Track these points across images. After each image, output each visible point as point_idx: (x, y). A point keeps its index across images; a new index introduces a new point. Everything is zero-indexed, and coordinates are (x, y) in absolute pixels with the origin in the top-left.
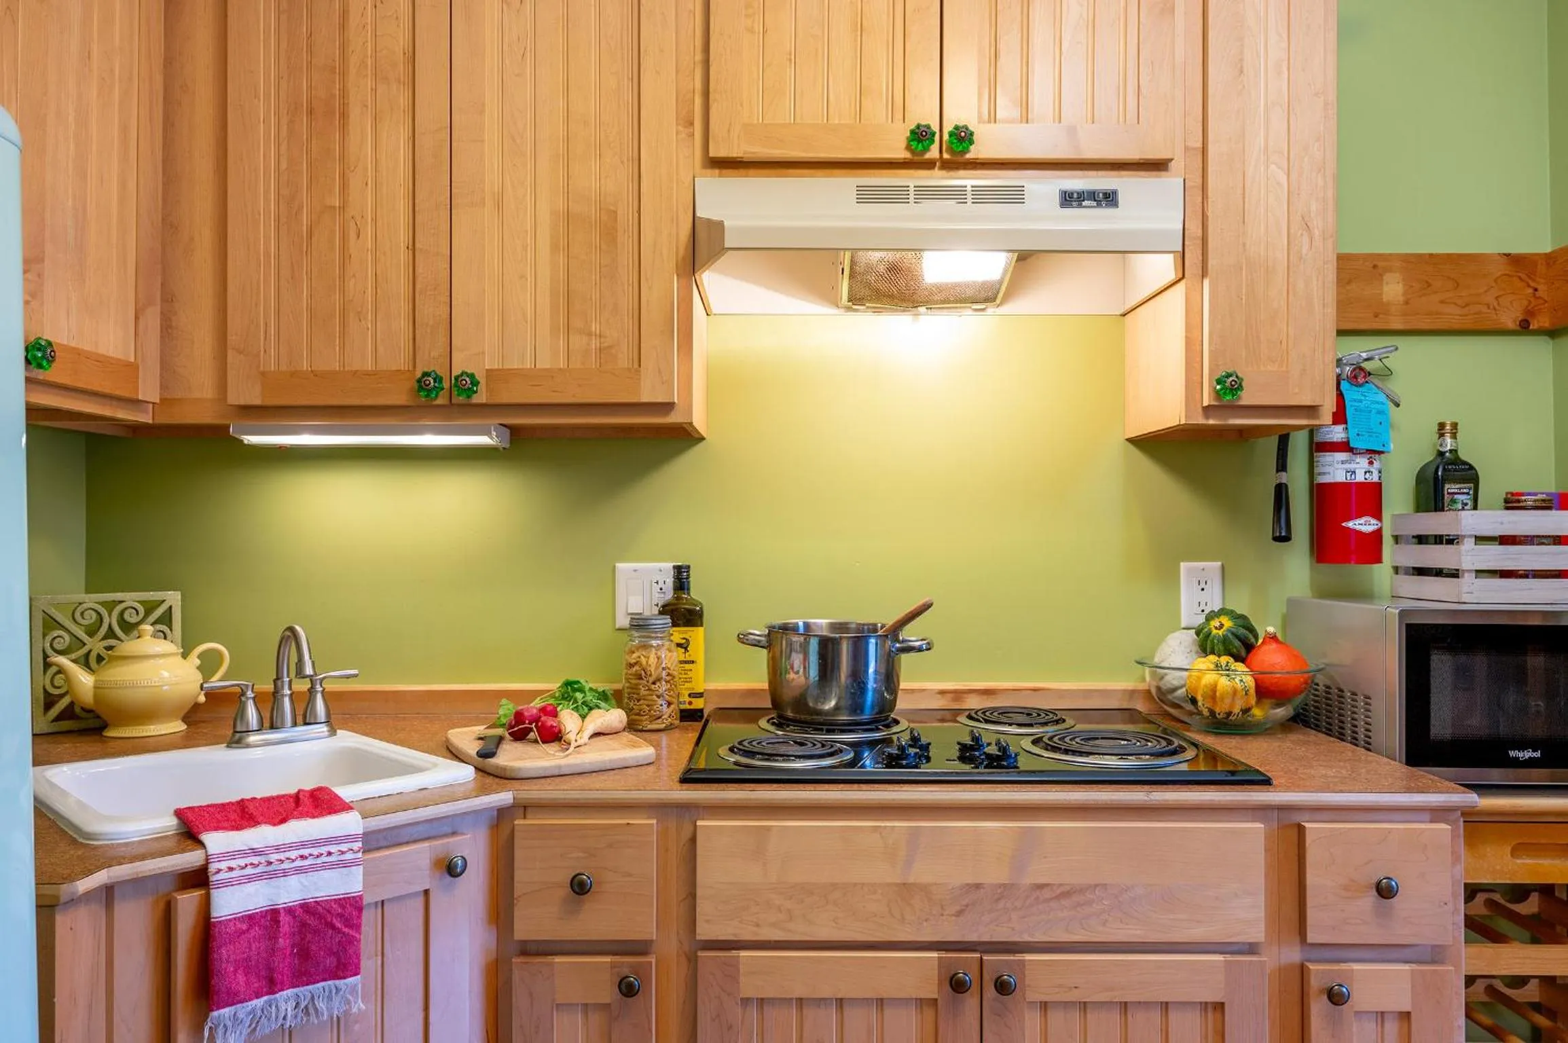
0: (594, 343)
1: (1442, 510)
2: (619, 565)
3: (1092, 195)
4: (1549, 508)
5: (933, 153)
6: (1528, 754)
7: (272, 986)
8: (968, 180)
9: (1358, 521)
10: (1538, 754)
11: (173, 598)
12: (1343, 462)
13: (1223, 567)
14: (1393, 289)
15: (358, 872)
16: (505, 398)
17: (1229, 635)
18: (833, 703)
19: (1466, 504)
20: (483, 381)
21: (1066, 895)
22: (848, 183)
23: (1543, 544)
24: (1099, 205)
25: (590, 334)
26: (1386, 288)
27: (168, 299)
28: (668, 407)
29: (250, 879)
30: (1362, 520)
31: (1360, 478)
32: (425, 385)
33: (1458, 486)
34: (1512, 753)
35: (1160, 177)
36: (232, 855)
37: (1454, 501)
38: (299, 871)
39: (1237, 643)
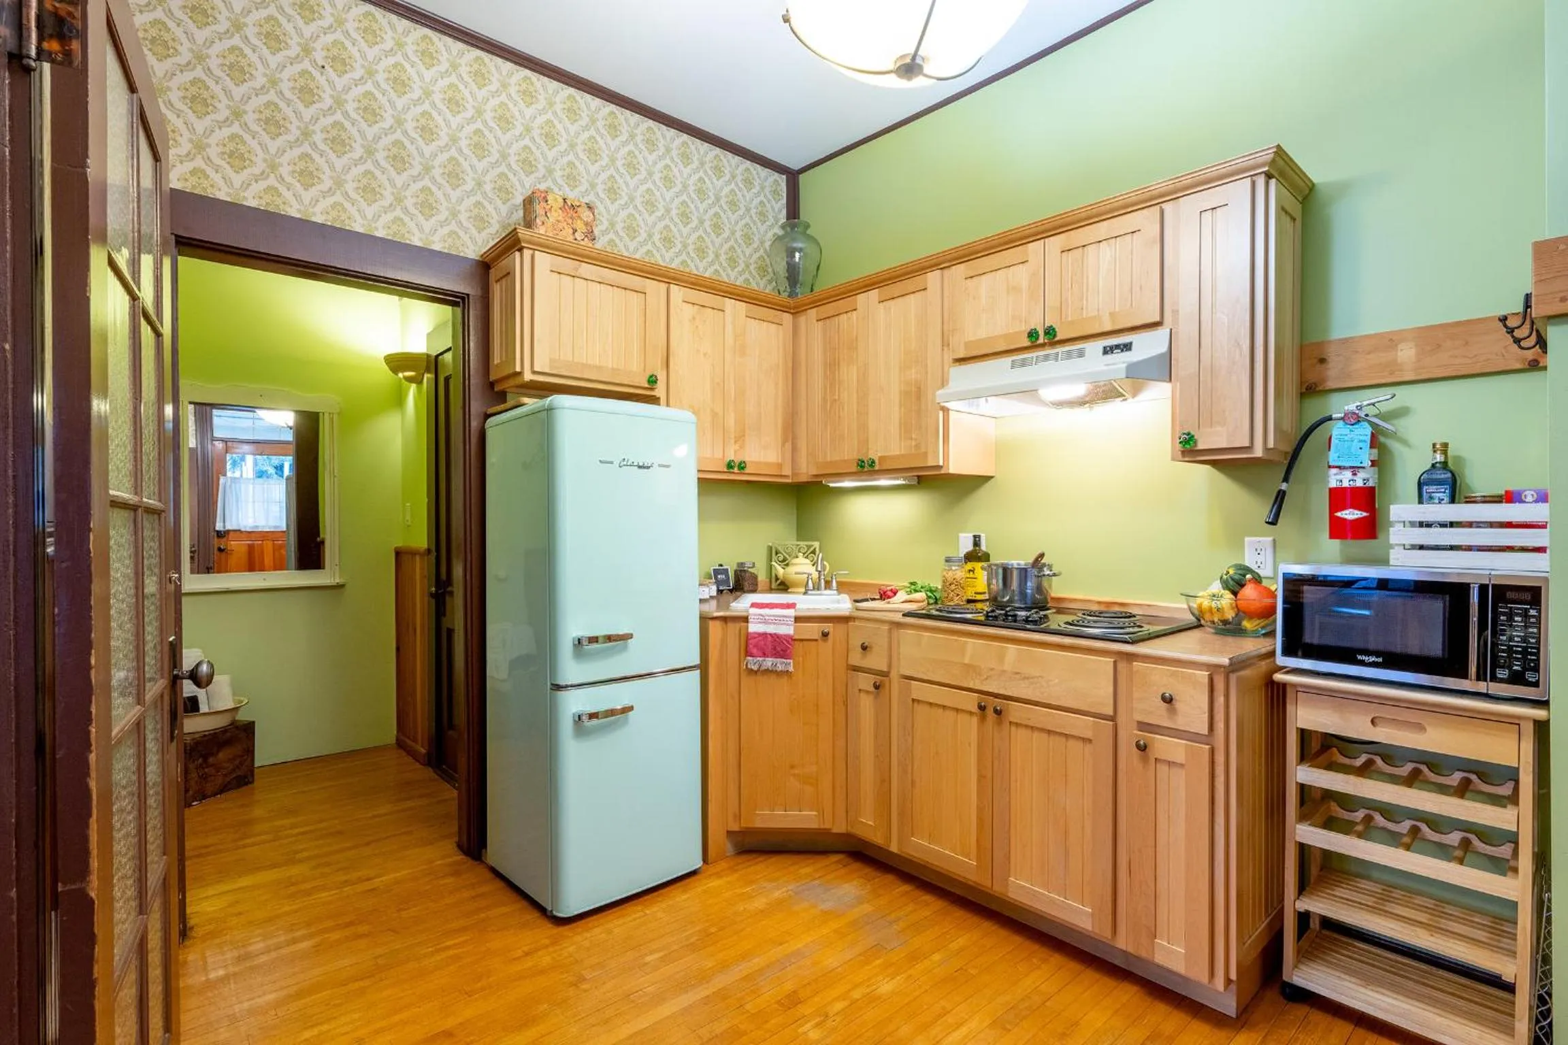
0: (914, 443)
1: (1423, 503)
2: (960, 535)
3: (1117, 347)
4: (1500, 502)
5: (1041, 341)
6: (1372, 659)
7: (764, 655)
8: (1060, 350)
9: (1344, 512)
10: (1380, 660)
11: (816, 544)
12: (1335, 475)
13: (1274, 540)
14: (1406, 353)
15: (792, 628)
16: (884, 468)
17: (1230, 580)
18: (1008, 598)
19: (1443, 500)
20: (877, 461)
21: (1028, 678)
22: (1007, 361)
23: (1480, 527)
24: (1122, 351)
25: (912, 439)
26: (1400, 354)
27: (794, 439)
28: (940, 467)
29: (760, 622)
30: (1347, 512)
31: (1346, 484)
32: (861, 463)
33: (1435, 487)
34: (1359, 657)
35: (1157, 330)
36: (755, 615)
37: (1431, 498)
38: (774, 623)
39: (1231, 582)
